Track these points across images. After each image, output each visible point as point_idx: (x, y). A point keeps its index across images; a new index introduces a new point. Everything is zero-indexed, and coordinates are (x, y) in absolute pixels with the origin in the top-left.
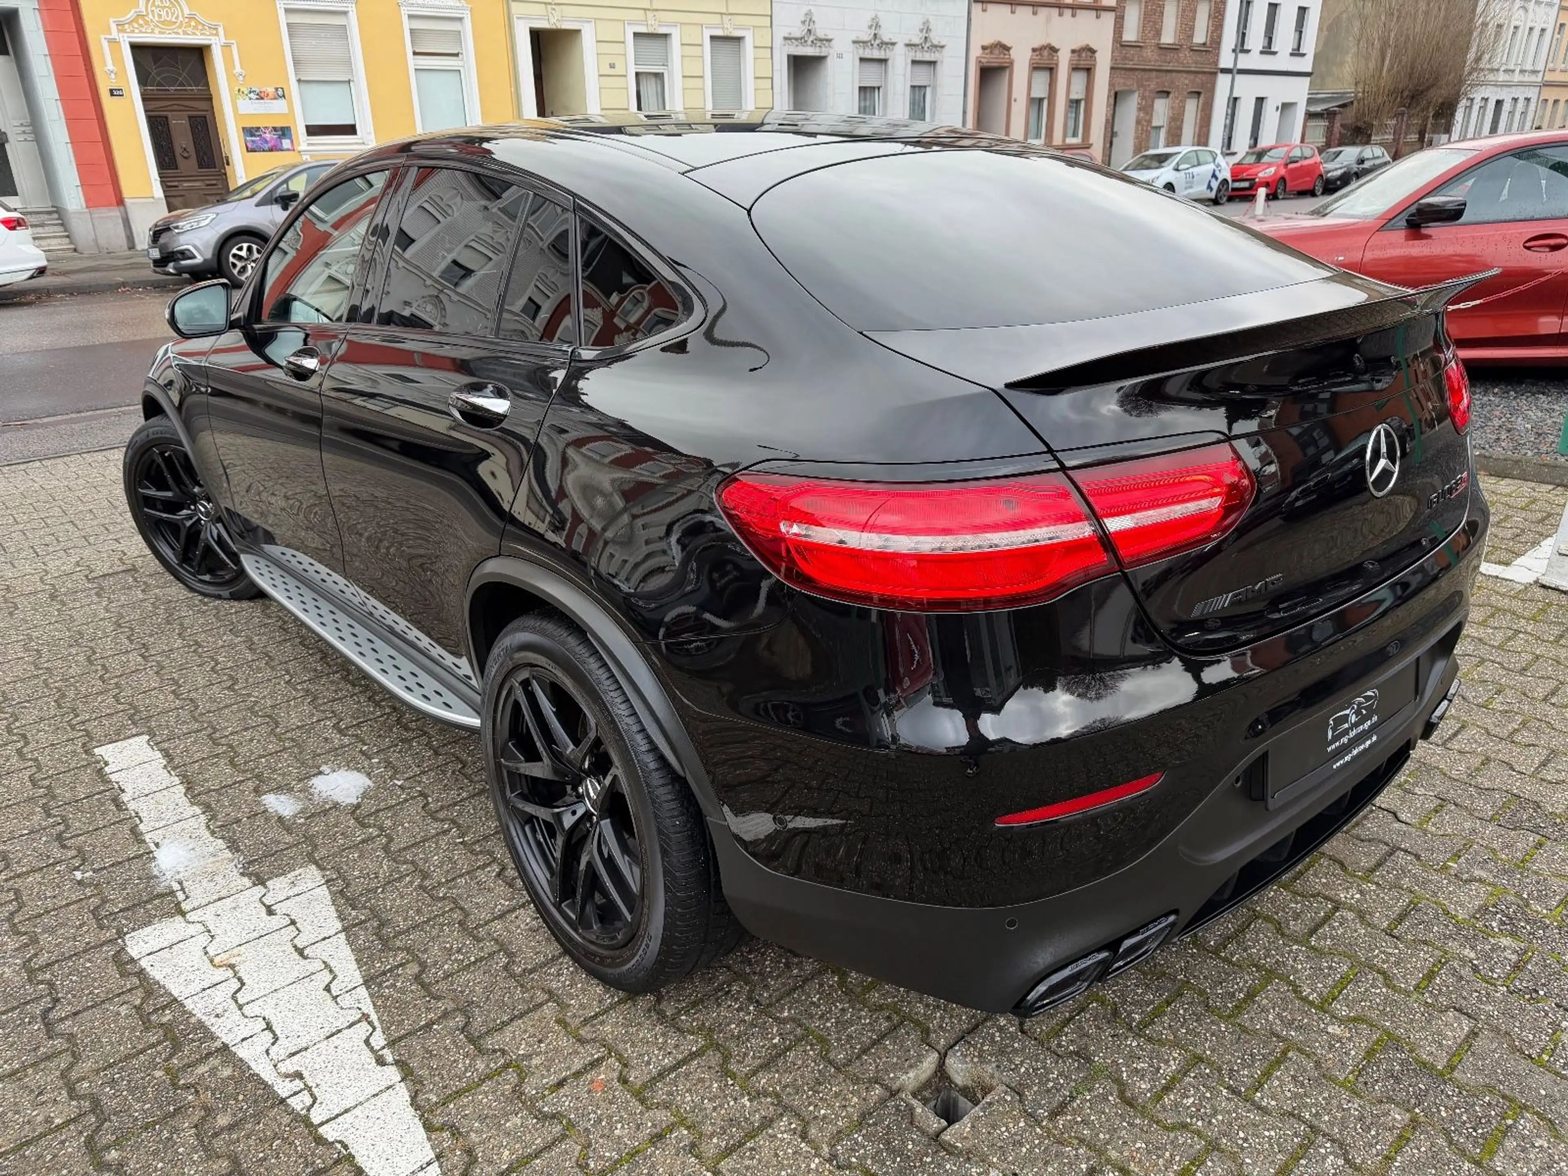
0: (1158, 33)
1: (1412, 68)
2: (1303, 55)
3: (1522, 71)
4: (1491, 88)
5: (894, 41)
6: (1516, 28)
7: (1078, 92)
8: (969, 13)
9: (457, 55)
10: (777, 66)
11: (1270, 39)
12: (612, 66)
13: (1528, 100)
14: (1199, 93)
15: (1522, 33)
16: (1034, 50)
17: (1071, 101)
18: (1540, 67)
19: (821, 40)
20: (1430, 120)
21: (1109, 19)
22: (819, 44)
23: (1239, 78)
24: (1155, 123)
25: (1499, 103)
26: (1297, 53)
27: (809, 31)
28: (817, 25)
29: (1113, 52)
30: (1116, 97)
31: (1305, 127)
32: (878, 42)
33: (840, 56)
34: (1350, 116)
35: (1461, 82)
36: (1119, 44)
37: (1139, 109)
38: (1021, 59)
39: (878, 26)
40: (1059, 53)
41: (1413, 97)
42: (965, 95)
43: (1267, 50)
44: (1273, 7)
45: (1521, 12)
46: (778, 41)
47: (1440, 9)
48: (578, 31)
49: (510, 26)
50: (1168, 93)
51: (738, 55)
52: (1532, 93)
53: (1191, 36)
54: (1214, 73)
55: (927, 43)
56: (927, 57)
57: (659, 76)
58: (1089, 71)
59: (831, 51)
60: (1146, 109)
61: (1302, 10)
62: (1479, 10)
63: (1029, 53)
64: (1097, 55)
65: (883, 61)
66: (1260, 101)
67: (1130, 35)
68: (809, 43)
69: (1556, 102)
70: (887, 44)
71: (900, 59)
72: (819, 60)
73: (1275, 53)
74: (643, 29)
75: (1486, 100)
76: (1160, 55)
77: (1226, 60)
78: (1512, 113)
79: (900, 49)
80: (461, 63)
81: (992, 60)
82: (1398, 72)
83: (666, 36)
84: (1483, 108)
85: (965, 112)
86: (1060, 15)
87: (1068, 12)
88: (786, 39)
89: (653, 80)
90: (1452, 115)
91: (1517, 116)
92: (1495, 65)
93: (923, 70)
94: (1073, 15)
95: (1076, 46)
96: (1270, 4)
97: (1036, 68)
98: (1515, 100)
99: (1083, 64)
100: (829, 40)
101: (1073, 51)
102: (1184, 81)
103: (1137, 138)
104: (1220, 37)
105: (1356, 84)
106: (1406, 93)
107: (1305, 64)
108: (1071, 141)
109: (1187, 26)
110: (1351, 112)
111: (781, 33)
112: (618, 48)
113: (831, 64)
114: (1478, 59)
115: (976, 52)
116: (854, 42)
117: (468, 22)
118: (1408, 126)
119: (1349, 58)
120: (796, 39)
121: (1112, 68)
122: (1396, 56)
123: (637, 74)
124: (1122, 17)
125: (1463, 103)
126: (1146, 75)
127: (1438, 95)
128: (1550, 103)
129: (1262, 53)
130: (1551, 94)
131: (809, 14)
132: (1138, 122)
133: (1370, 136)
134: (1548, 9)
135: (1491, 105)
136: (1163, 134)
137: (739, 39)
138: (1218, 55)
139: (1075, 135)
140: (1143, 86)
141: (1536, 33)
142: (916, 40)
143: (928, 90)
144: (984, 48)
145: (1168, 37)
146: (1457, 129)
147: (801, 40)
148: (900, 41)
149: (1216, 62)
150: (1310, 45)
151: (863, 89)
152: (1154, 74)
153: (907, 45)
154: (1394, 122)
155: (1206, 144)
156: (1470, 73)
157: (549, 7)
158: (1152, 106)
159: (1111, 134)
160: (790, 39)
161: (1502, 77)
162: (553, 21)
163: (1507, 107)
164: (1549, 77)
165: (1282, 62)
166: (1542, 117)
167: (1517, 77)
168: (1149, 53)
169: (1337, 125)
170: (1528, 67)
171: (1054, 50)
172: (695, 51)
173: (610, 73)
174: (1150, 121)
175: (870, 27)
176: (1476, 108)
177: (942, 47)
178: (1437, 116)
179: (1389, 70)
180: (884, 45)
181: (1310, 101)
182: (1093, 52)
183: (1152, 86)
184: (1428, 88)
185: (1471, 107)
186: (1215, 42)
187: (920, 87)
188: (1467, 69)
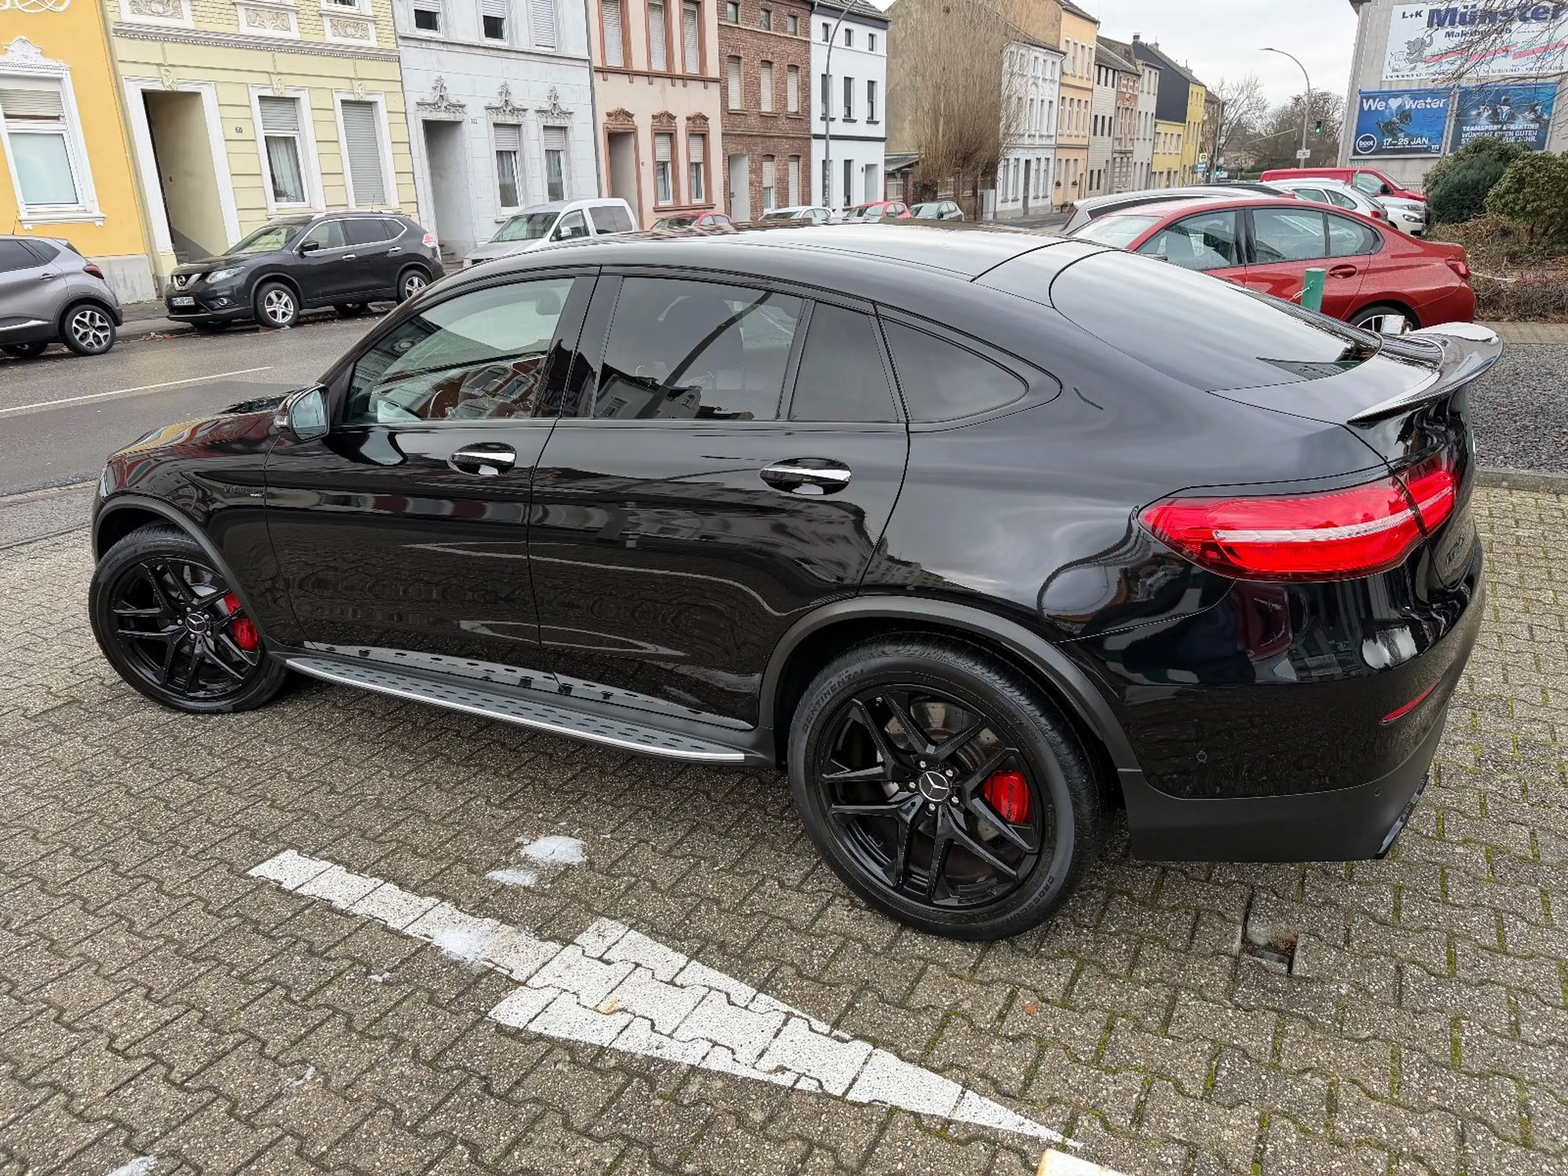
0: (758, 103)
1: (961, 134)
2: (877, 123)
3: (1041, 136)
4: (1021, 151)
5: (524, 107)
6: (1032, 100)
7: (697, 157)
8: (592, 82)
9: (57, 118)
10: (413, 132)
11: (849, 109)
12: (239, 130)
13: (1048, 159)
14: (798, 157)
15: (1037, 104)
16: (654, 117)
17: (692, 164)
18: (1053, 133)
19: (454, 106)
20: (979, 179)
21: (715, 89)
22: (452, 109)
23: (832, 142)
24: (766, 184)
25: (1028, 162)
26: (871, 121)
27: (441, 96)
28: (448, 91)
29: (722, 119)
30: (730, 160)
31: (886, 186)
32: (509, 108)
33: (474, 122)
34: (916, 175)
35: (999, 145)
36: (727, 113)
37: (751, 172)
38: (644, 126)
39: (508, 93)
40: (677, 120)
41: (964, 159)
42: (597, 160)
43: (848, 119)
44: (848, 80)
45: (1034, 87)
46: (412, 107)
47: (975, 84)
48: (198, 94)
49: (118, 87)
50: (773, 157)
51: (371, 121)
52: (1050, 154)
53: (786, 106)
54: (809, 138)
55: (555, 110)
56: (557, 123)
57: (289, 142)
58: (704, 136)
59: (465, 117)
60: (756, 171)
61: (871, 83)
62: (1004, 86)
63: (650, 120)
64: (709, 122)
65: (517, 126)
66: (848, 163)
67: (735, 104)
68: (443, 108)
69: (1067, 161)
70: (518, 110)
71: (532, 126)
72: (453, 126)
73: (855, 121)
74: (268, 93)
75: (1017, 160)
76: (762, 122)
77: (818, 127)
78: (1038, 170)
79: (531, 115)
80: (63, 127)
81: (618, 126)
82: (950, 138)
83: (293, 100)
84: (1016, 167)
85: (599, 176)
86: (673, 85)
87: (679, 83)
88: (419, 104)
89: (283, 145)
90: (996, 172)
91: (1042, 173)
92: (1021, 132)
93: (555, 135)
94: (685, 86)
95: (691, 114)
96: (846, 78)
97: (657, 134)
98: (1039, 159)
99: (698, 130)
100: (462, 106)
101: (688, 119)
102: (785, 145)
103: (752, 198)
104: (809, 106)
105: (919, 147)
106: (959, 155)
107: (879, 131)
108: (696, 201)
109: (781, 98)
110: (918, 170)
111: (413, 99)
112: (242, 112)
113: (467, 128)
114: (1008, 127)
115: (602, 119)
116: (487, 108)
117: (68, 83)
118: (964, 183)
119: (907, 125)
120: (429, 105)
121: (723, 134)
122: (947, 123)
123: (267, 138)
124: (727, 88)
125: (1002, 163)
126: (753, 140)
127: (983, 156)
128: (1064, 162)
129: (844, 120)
130: (1063, 155)
131: (439, 80)
132: (751, 184)
133: (936, 193)
134: (1052, 85)
135: (1022, 165)
136: (773, 194)
137: (370, 104)
138: (809, 122)
139: (698, 196)
140: (752, 150)
141: (1046, 104)
142: (546, 107)
143: (562, 154)
144: (609, 115)
145: (767, 107)
146: (1000, 184)
147: (434, 105)
148: (532, 107)
149: (809, 129)
150: (880, 114)
151: (500, 153)
152: (759, 140)
153: (538, 111)
154: (952, 180)
155: (809, 204)
156: (1005, 139)
157: (162, 69)
158: (761, 168)
159: (729, 196)
160: (423, 105)
161: (1027, 141)
162: (167, 84)
163: (1033, 166)
164: (1061, 141)
165: (861, 128)
166: (1059, 175)
167: (1038, 141)
168: (753, 121)
169: (911, 184)
170: (1045, 133)
171: (672, 117)
172: (328, 115)
173: (237, 137)
174: (761, 183)
175: (501, 94)
176: (1011, 167)
177: (571, 113)
178: (984, 174)
179: (943, 136)
180: (515, 111)
181: (887, 162)
182: (706, 119)
183: (759, 151)
184: (976, 151)
185: (1008, 166)
186: (806, 110)
187: (553, 151)
188: (1001, 136)
